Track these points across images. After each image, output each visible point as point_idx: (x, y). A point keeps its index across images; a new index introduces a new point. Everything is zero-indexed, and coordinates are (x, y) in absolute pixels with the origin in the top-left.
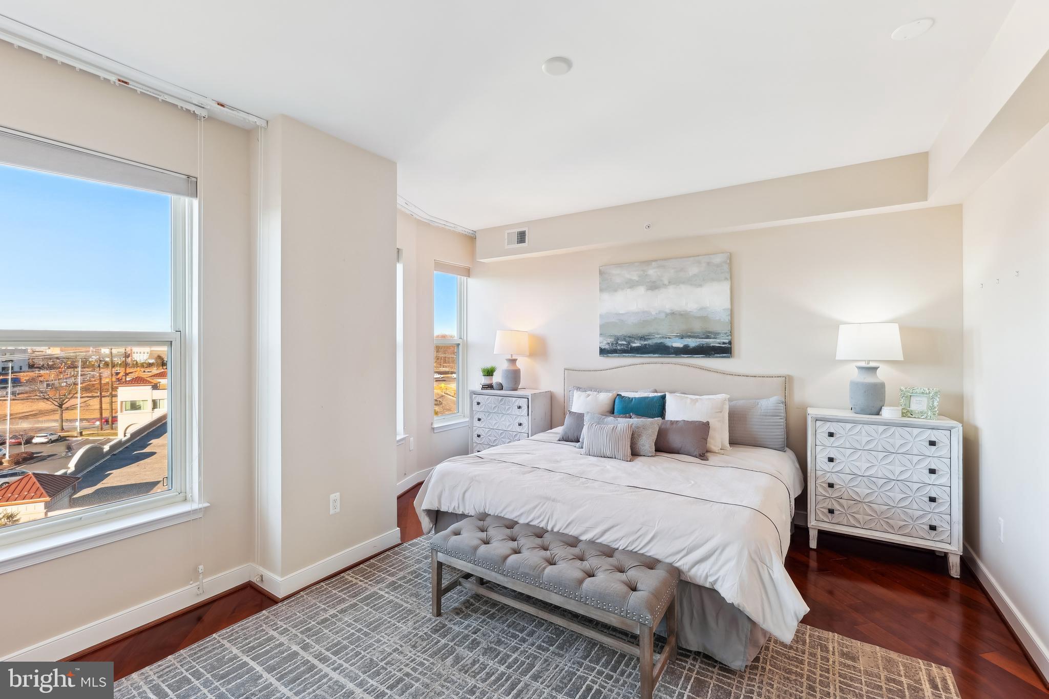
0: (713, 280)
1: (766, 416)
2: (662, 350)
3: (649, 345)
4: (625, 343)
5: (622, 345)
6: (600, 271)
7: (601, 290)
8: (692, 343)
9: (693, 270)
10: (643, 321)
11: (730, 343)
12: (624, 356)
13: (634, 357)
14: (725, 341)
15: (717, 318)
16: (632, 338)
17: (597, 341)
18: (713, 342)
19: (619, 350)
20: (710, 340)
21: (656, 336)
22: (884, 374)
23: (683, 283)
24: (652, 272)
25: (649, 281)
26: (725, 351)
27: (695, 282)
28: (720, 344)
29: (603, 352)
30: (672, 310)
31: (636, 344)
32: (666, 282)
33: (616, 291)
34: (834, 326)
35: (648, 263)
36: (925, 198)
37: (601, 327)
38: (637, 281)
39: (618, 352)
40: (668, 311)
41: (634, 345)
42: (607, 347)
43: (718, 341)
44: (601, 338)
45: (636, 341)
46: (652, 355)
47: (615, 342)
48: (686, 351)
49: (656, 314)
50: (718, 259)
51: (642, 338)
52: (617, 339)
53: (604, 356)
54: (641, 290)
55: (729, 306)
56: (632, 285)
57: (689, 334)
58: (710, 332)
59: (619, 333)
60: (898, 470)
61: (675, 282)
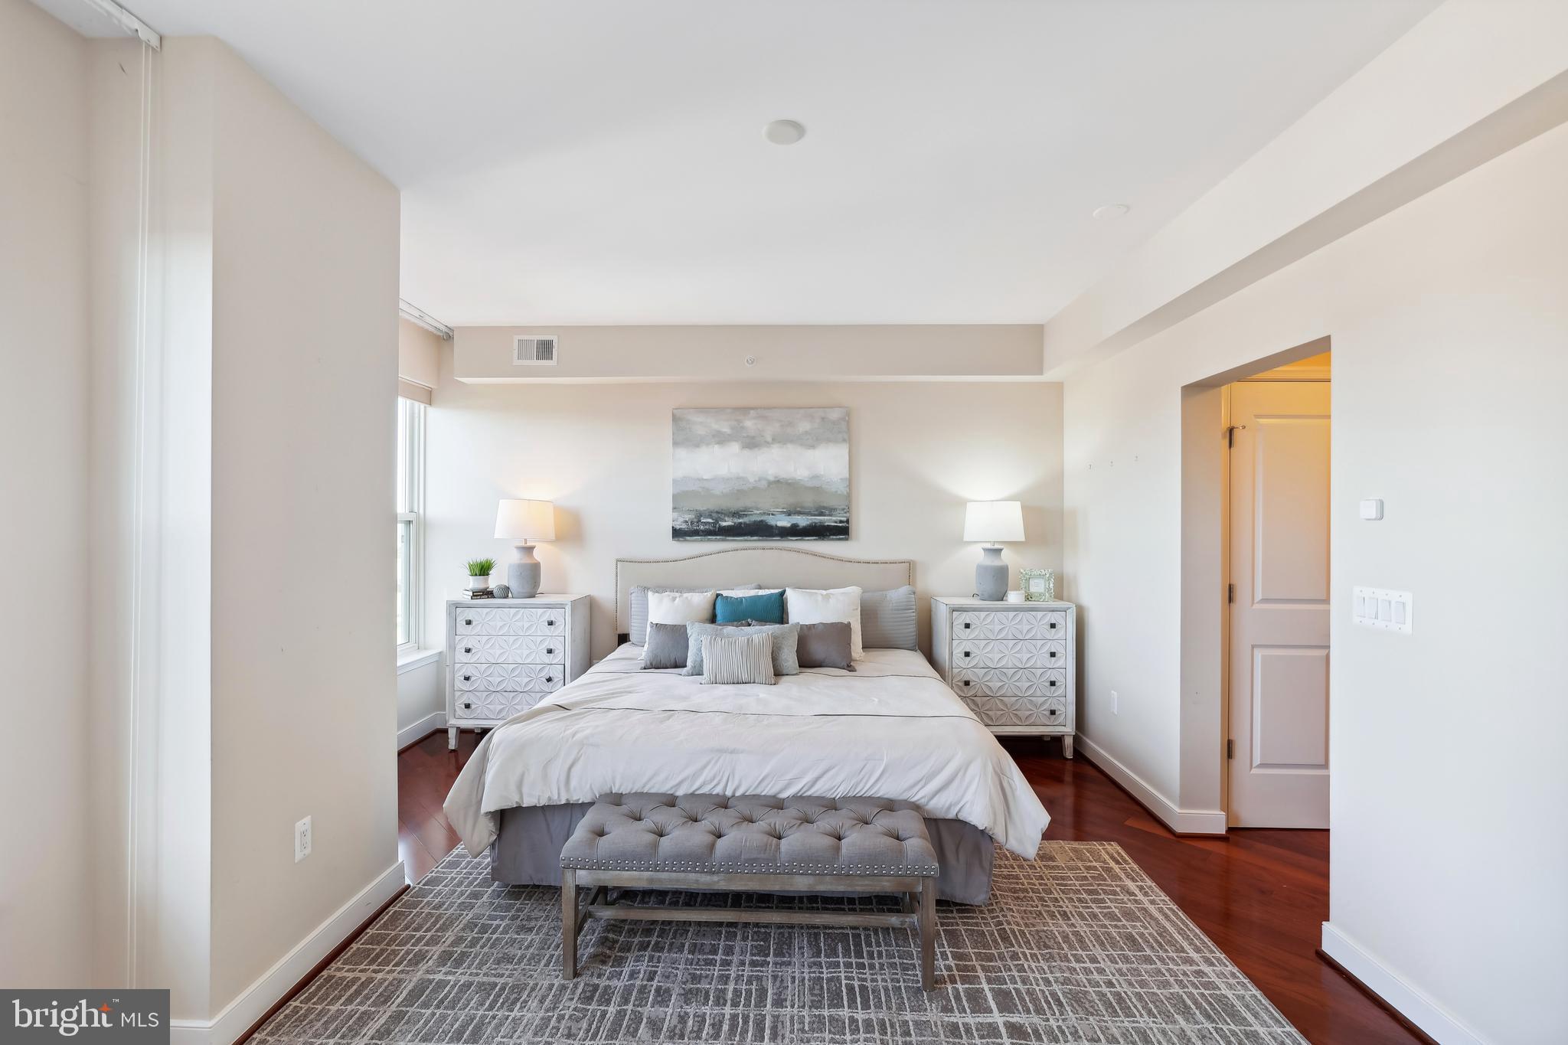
0: (829, 441)
1: (898, 610)
2: (761, 530)
3: (745, 523)
4: (710, 520)
5: (706, 523)
6: (674, 416)
7: (676, 444)
8: (803, 521)
9: (804, 426)
10: (738, 490)
11: (848, 521)
12: (709, 540)
13: (723, 540)
14: (842, 519)
15: (834, 490)
16: (721, 514)
17: (668, 519)
18: (829, 520)
19: (703, 531)
20: (826, 518)
21: (756, 512)
22: (1008, 557)
23: (792, 442)
24: (750, 424)
25: (745, 435)
26: (842, 531)
27: (811, 441)
28: (836, 522)
29: (677, 534)
30: (776, 477)
31: (727, 523)
32: (769, 439)
33: (697, 446)
34: (961, 503)
35: (745, 410)
36: (1040, 372)
37: (675, 497)
38: (729, 435)
39: (701, 533)
40: (772, 479)
41: (724, 524)
42: (684, 526)
43: (834, 518)
44: (676, 514)
45: (726, 519)
46: (749, 538)
47: (695, 520)
48: (795, 532)
49: (755, 481)
50: (835, 415)
51: (736, 514)
52: (700, 515)
53: (678, 540)
54: (735, 447)
55: (848, 476)
56: (721, 439)
57: (798, 509)
58: (824, 508)
59: (702, 506)
60: (1026, 656)
61: (781, 440)
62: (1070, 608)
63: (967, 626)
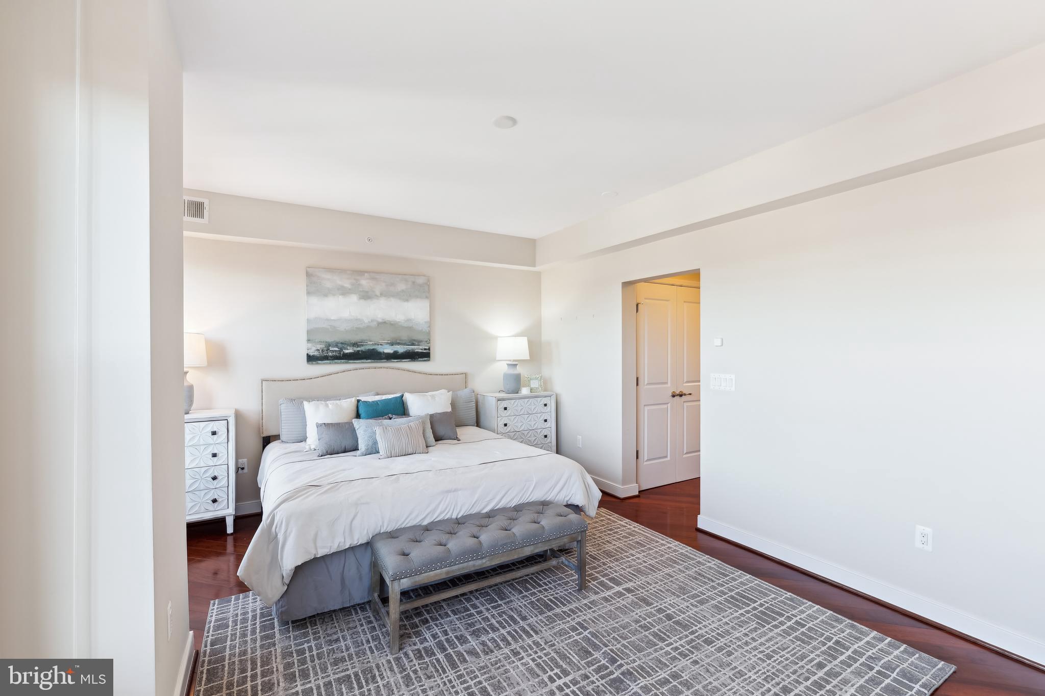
0: (417, 297)
1: (466, 402)
2: (373, 355)
3: (362, 351)
4: (337, 349)
5: (333, 351)
6: (307, 273)
7: (309, 293)
8: (401, 349)
9: (401, 287)
10: (357, 328)
11: (429, 349)
12: (336, 363)
13: (346, 363)
14: (426, 347)
15: (421, 329)
16: (345, 344)
17: (304, 348)
18: (418, 349)
19: (331, 357)
20: (415, 347)
21: (369, 343)
22: (519, 370)
23: (393, 296)
24: (365, 283)
25: (362, 290)
26: (425, 355)
27: (406, 296)
28: (422, 350)
29: (311, 359)
30: (383, 319)
31: (349, 350)
32: (378, 293)
33: (326, 295)
34: (495, 338)
35: (361, 273)
36: (534, 266)
37: (309, 332)
38: (350, 289)
39: (329, 358)
40: (380, 320)
41: (347, 351)
42: (316, 353)
43: (421, 347)
44: (310, 345)
45: (348, 348)
46: (365, 361)
47: (325, 349)
48: (396, 356)
49: (369, 322)
50: (421, 280)
51: (355, 344)
52: (329, 345)
53: (312, 364)
54: (354, 298)
55: (429, 320)
56: (344, 292)
57: (398, 341)
58: (414, 340)
59: (330, 339)
61: (385, 294)
62: (552, 395)
63: (505, 409)
